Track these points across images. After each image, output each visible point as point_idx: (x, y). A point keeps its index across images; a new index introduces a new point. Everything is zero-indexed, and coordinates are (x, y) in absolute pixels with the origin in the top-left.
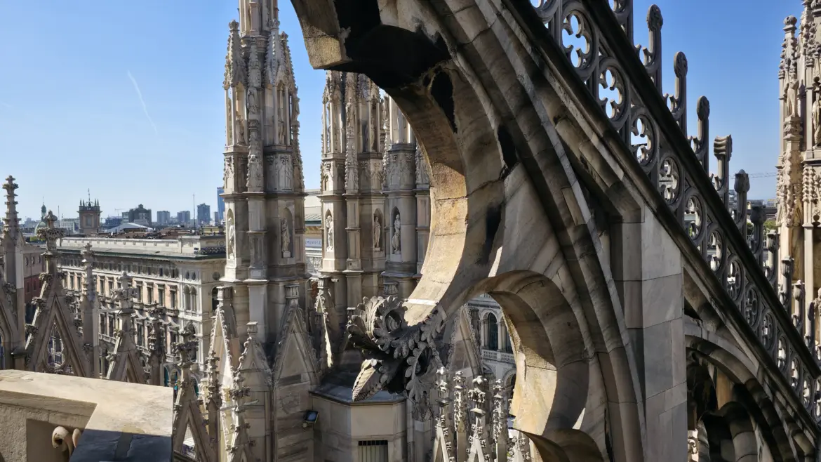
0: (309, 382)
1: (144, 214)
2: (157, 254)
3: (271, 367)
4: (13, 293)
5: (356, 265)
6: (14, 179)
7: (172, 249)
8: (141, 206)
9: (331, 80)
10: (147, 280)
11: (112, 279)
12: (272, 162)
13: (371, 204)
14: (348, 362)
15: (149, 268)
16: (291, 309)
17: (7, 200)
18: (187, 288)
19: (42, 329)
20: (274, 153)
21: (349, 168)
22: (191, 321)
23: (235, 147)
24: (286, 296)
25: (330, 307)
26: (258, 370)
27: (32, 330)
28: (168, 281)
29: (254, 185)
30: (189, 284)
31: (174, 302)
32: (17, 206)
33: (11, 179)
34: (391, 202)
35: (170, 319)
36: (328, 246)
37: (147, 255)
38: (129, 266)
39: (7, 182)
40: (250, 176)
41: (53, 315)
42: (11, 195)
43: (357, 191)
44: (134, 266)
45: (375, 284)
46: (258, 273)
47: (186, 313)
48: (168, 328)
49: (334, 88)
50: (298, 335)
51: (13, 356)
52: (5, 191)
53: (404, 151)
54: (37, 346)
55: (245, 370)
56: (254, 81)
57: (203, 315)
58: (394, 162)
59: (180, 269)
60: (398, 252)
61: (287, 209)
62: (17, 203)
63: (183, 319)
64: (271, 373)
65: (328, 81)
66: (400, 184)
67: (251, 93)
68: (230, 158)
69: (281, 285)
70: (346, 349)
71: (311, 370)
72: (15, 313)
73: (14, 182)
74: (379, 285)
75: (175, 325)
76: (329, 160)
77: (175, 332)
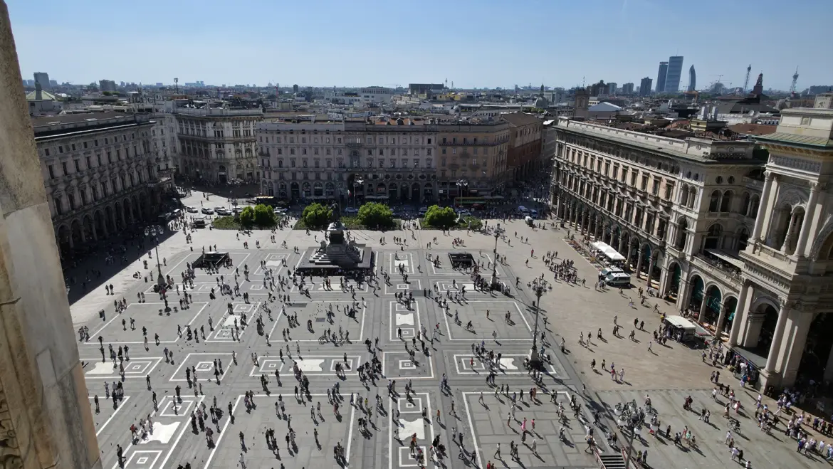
1: (603, 88)
2: (661, 150)
8: (601, 81)
10: (643, 170)
11: (610, 161)
15: (647, 160)
18: (687, 185)
22: (685, 216)
28: (666, 176)
30: (689, 183)
31: (668, 195)
35: (661, 208)
37: (650, 150)
38: (627, 155)
44: (632, 155)
47: (680, 207)
48: (659, 215)
57: (700, 214)
59: (681, 167)
63: (676, 212)
75: (666, 214)
77: (666, 220)
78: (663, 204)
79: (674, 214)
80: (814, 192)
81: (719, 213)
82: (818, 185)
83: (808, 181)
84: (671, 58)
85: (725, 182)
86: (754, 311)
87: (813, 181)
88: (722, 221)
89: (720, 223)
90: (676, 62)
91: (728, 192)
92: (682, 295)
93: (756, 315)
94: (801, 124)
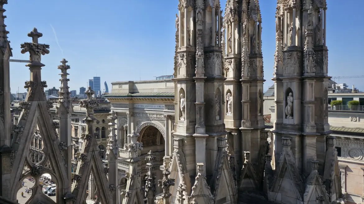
0: (230, 202)
1: (56, 91)
3: (212, 193)
4: (65, 150)
5: (248, 125)
6: (67, 62)
7: (76, 108)
8: (54, 88)
9: (232, 8)
12: (210, 57)
13: (257, 86)
14: (244, 186)
16: (223, 154)
17: (61, 78)
18: (83, 127)
19: (84, 177)
20: (213, 51)
21: (244, 64)
23: (187, 47)
24: (218, 145)
25: (231, 151)
26: (204, 196)
27: (77, 178)
28: (74, 124)
29: (199, 72)
31: (76, 134)
32: (68, 82)
33: (65, 62)
34: (285, 85)
35: (74, 142)
36: (227, 112)
39: (61, 64)
40: (198, 66)
41: (91, 165)
42: (65, 74)
43: (249, 78)
45: (259, 137)
46: (202, 130)
48: (73, 146)
49: (235, 14)
50: (225, 171)
51: (65, 199)
52: (60, 71)
53: (296, 51)
54: (80, 190)
55: (196, 195)
56: (200, 4)
58: (288, 58)
59: (79, 118)
60: (291, 117)
61: (218, 89)
62: (68, 80)
64: (214, 198)
65: (231, 9)
66: (294, 73)
67: (199, 12)
68: (183, 55)
69: (216, 138)
70: (244, 178)
71: (231, 193)
72: (66, 165)
73: (67, 64)
74: (261, 137)
76: (231, 58)
77: (77, 149)
78: (74, 140)
79: (80, 144)
80: (129, 117)
81: (101, 139)
82: (129, 114)
83: (126, 113)
84: (94, 77)
85: (101, 123)
86: (120, 184)
87: (127, 112)
88: (103, 143)
89: (103, 144)
90: (97, 80)
91: (103, 127)
92: (90, 189)
93: (122, 186)
94: (119, 88)
